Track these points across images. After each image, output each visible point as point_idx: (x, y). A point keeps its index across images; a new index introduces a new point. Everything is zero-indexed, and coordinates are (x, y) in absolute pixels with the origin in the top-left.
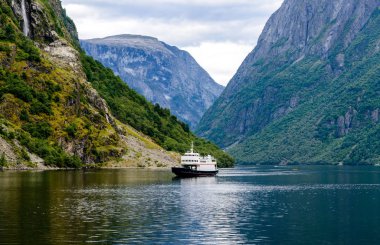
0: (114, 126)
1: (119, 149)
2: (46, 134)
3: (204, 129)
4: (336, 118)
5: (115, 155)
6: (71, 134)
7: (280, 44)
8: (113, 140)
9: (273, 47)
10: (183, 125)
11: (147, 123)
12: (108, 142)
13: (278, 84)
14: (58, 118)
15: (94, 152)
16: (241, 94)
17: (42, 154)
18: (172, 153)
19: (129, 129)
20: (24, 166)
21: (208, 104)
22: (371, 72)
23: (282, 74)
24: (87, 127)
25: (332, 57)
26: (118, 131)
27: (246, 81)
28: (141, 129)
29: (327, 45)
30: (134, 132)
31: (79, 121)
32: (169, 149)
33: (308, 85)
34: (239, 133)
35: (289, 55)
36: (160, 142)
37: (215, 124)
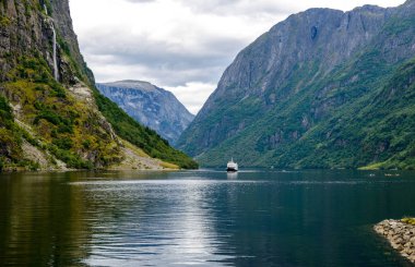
0: (117, 141)
1: (120, 157)
2: (68, 147)
3: (181, 144)
4: (269, 137)
5: (117, 161)
6: (86, 146)
7: (232, 87)
8: (116, 150)
9: (228, 89)
10: (164, 141)
11: (140, 140)
12: (112, 152)
13: (231, 114)
14: (77, 136)
15: (102, 159)
16: (206, 121)
17: (65, 160)
18: (156, 160)
19: (127, 143)
20: (53, 168)
21: (185, 127)
22: (293, 106)
23: (233, 107)
24: (97, 142)
25: (267, 96)
26: (119, 145)
27: (210, 112)
28: (136, 143)
29: (263, 88)
30: (130, 145)
31: (92, 138)
32: (154, 157)
33: (251, 115)
34: (205, 147)
35: (238, 94)
36: (148, 152)
37: (189, 141)
